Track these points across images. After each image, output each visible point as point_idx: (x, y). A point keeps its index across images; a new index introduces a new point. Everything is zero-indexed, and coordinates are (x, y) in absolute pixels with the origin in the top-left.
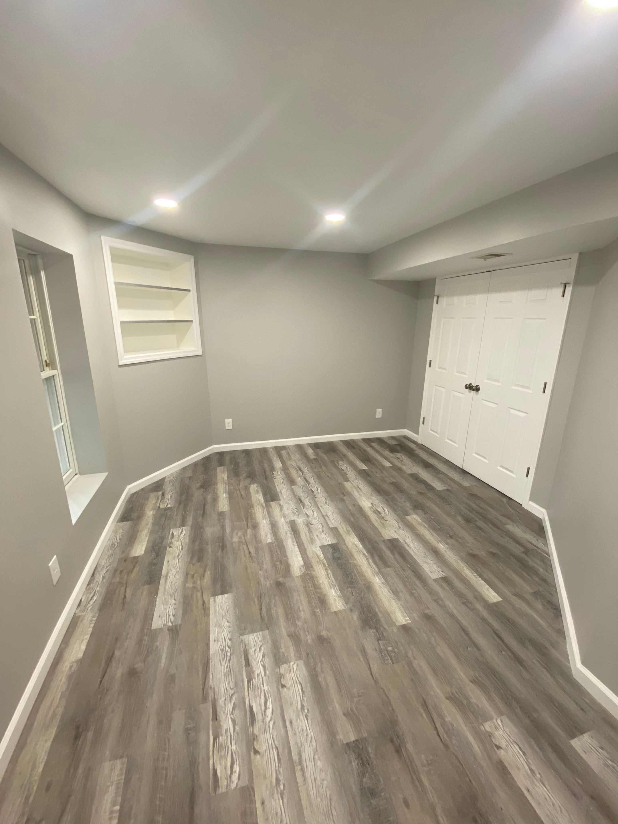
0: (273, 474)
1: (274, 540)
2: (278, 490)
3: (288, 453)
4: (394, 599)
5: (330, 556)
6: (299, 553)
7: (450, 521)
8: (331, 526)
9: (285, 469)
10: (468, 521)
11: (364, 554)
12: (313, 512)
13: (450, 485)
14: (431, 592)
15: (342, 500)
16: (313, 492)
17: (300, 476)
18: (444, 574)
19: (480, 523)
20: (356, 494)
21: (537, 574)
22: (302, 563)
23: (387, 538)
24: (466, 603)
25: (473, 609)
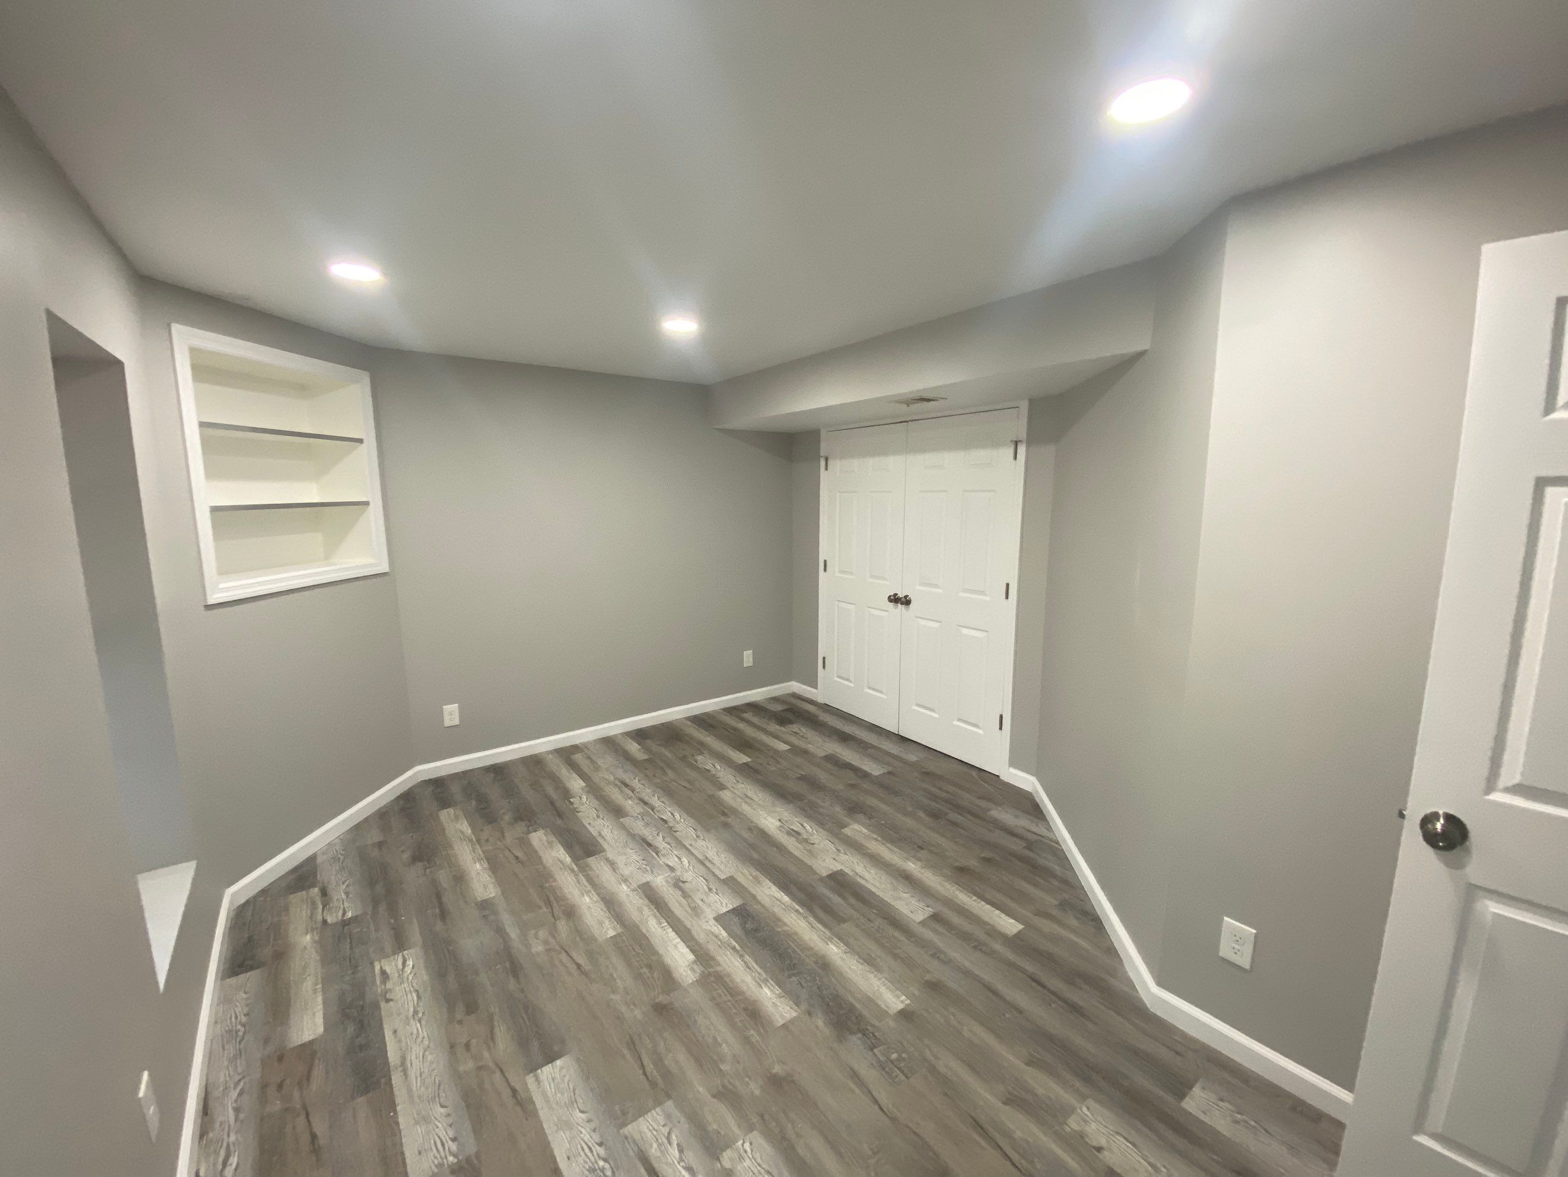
0: (572, 803)
1: (620, 930)
2: (595, 834)
3: (589, 758)
4: (872, 973)
5: (738, 931)
6: (679, 940)
7: (909, 822)
8: (723, 877)
9: (594, 790)
10: (935, 815)
11: (797, 911)
12: (679, 858)
13: (889, 764)
14: (922, 943)
15: (726, 825)
16: (665, 821)
17: (630, 798)
18: (930, 909)
19: (953, 816)
20: (746, 808)
21: (1055, 876)
22: (691, 957)
23: (825, 873)
24: (978, 946)
25: (991, 953)
